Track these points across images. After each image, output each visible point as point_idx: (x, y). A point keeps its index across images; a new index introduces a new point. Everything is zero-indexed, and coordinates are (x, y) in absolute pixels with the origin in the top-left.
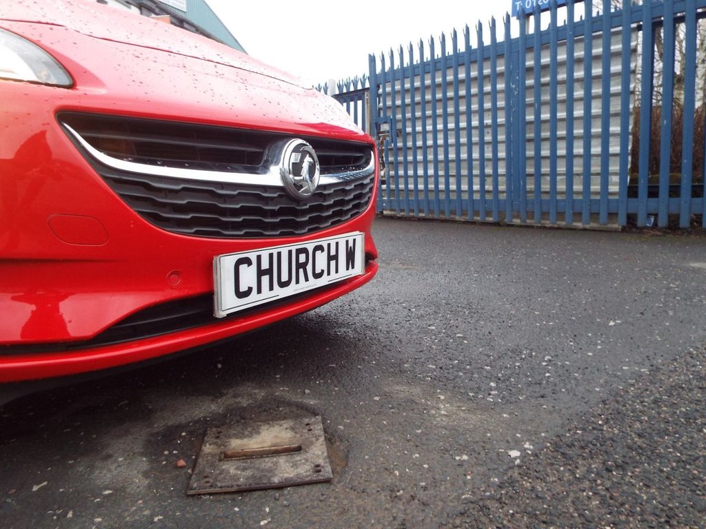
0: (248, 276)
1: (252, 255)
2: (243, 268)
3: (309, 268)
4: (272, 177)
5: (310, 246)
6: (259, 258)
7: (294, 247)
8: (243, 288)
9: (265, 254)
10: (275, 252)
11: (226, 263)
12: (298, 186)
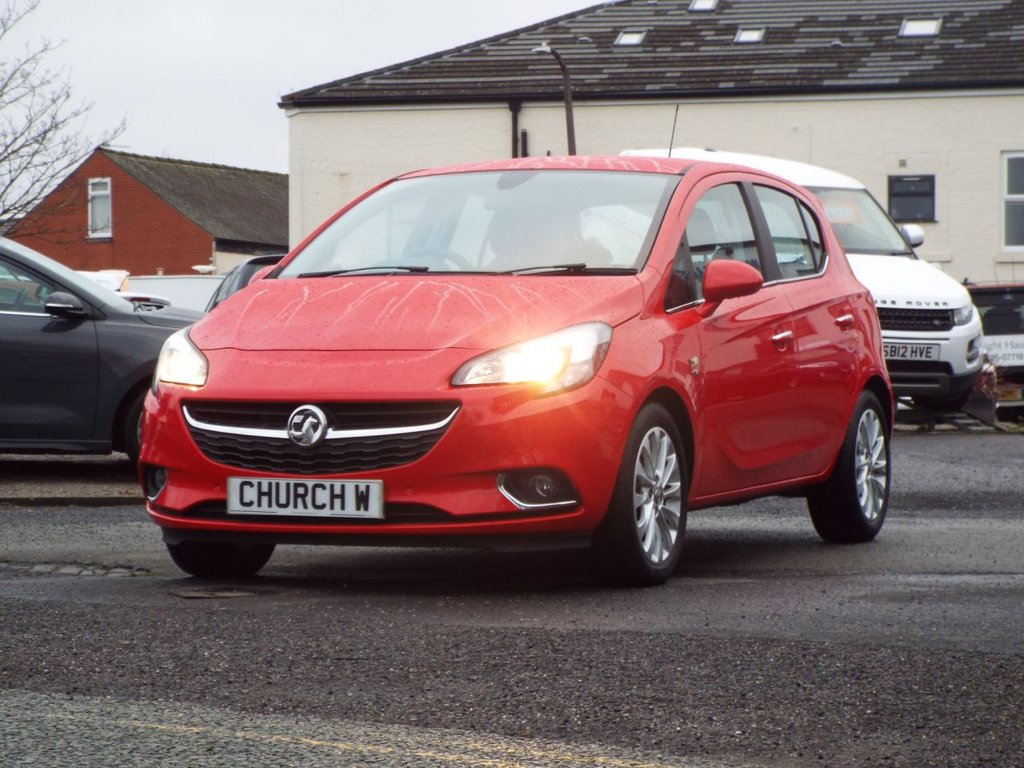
0: (251, 494)
1: (255, 481)
2: (247, 488)
3: (309, 499)
4: (282, 434)
5: (310, 483)
6: (260, 484)
7: (292, 482)
8: (247, 499)
9: (265, 483)
11: (234, 483)
12: (299, 439)
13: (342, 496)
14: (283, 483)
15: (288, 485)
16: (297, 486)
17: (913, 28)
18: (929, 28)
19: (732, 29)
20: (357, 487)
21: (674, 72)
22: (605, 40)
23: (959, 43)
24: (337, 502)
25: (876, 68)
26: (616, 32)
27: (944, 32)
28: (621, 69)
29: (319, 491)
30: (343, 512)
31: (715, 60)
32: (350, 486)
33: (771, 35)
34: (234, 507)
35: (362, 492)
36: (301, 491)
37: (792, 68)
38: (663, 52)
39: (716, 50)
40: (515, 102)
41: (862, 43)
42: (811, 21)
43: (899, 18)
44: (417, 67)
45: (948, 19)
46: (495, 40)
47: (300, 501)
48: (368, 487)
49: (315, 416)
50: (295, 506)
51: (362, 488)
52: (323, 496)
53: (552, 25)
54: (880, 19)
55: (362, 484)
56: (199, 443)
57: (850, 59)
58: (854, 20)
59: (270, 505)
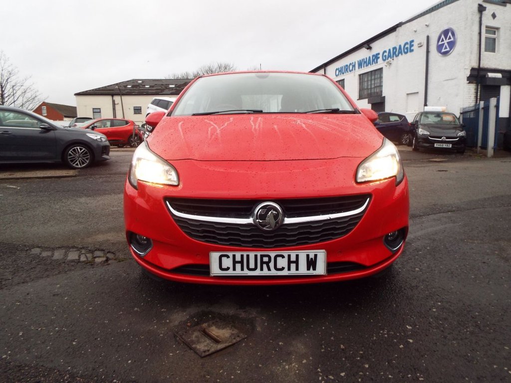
0: (228, 263)
1: (231, 254)
2: (224, 259)
3: (272, 265)
5: (273, 254)
7: (259, 254)
10: (245, 254)
13: (297, 262)
14: (252, 255)
15: (256, 256)
16: (262, 256)
17: (171, 86)
18: (173, 86)
19: (145, 85)
20: (308, 256)
21: (137, 91)
22: (125, 87)
23: (178, 88)
24: (293, 266)
25: (166, 91)
26: (127, 85)
27: (175, 87)
28: (128, 91)
29: (279, 259)
30: (297, 272)
31: (143, 90)
32: (303, 255)
33: (151, 86)
34: (215, 270)
35: (312, 259)
36: (266, 259)
37: (154, 91)
38: (135, 89)
39: (143, 88)
40: (113, 95)
41: (164, 88)
42: (156, 85)
43: (169, 85)
44: (96, 90)
45: (176, 85)
46: (108, 86)
47: (265, 266)
48: (316, 256)
49: (275, 209)
50: (262, 269)
51: (312, 256)
52: (282, 263)
53: (117, 84)
54: (166, 85)
55: (312, 254)
56: (182, 227)
57: (163, 90)
58: (162, 85)
59: (242, 269)
